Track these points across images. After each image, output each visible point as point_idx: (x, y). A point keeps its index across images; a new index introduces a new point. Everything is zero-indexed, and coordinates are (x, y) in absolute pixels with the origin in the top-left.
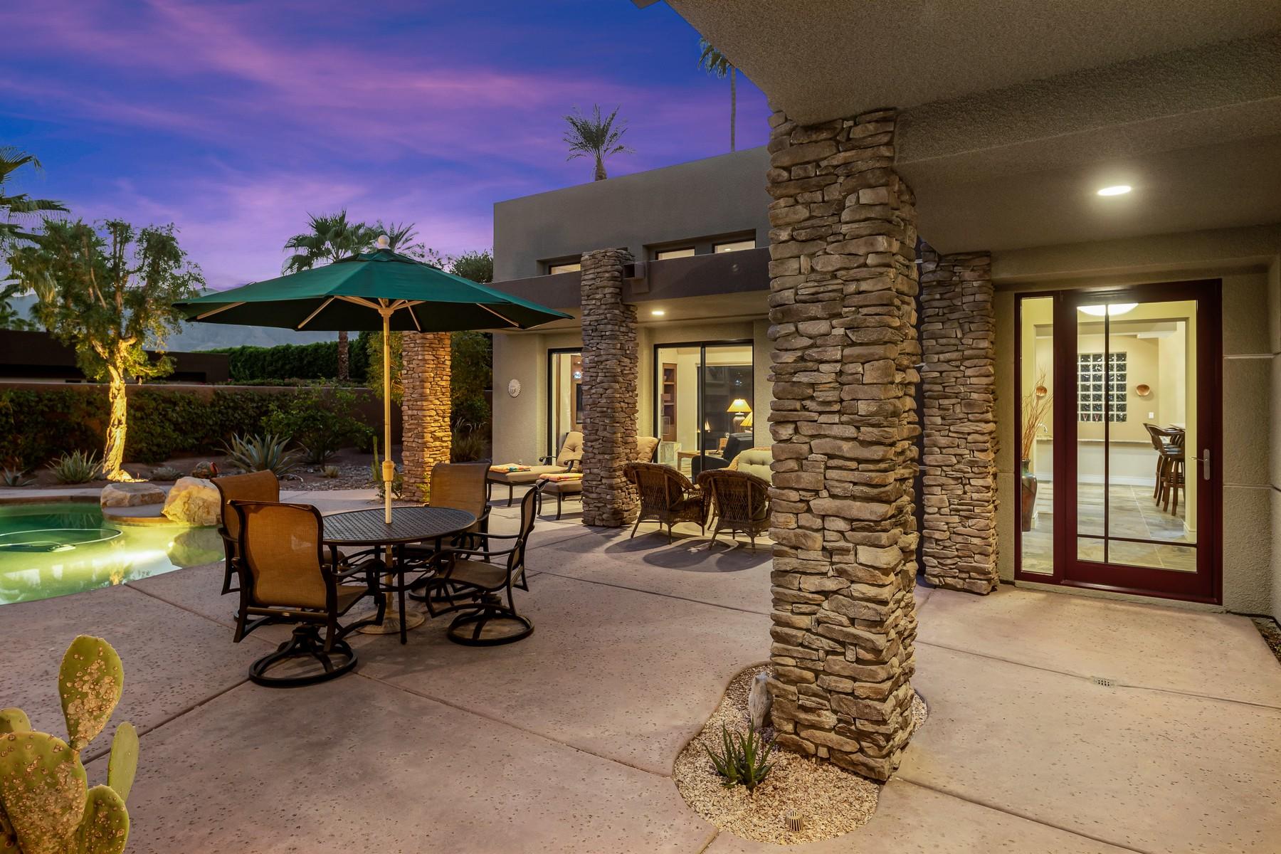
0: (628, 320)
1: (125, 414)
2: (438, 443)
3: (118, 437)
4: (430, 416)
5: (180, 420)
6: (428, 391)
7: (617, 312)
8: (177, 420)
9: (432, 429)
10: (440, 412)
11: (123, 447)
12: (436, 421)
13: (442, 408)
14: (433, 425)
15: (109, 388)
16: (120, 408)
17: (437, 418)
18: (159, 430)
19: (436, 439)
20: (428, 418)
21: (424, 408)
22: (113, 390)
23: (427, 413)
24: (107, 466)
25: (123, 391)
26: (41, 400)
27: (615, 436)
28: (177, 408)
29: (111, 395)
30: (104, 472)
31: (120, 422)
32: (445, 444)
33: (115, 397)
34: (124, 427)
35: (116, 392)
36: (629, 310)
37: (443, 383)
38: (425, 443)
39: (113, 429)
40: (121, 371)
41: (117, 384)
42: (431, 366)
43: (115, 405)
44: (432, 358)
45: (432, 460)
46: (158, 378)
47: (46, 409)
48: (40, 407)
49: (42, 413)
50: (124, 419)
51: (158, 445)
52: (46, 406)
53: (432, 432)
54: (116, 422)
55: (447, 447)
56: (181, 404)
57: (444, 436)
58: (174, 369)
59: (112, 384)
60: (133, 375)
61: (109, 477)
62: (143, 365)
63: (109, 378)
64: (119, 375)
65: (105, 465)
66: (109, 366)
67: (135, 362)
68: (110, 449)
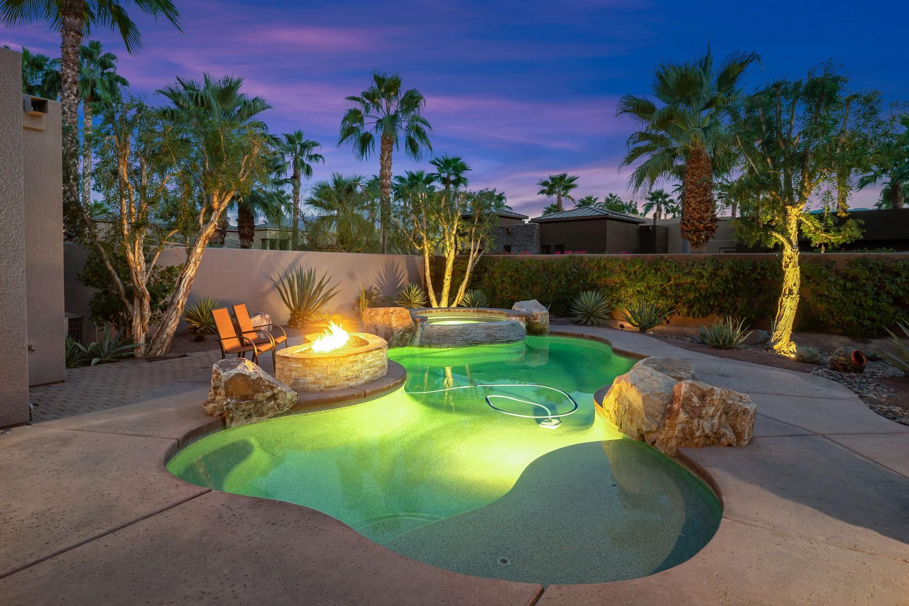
1: (798, 283)
3: (788, 307)
5: (901, 293)
8: (898, 293)
11: (792, 319)
15: (782, 257)
16: (792, 277)
18: (871, 303)
22: (785, 259)
24: (775, 335)
25: (796, 259)
26: (754, 269)
28: (898, 280)
29: (783, 264)
30: (772, 341)
31: (790, 291)
33: (787, 266)
34: (796, 297)
35: (788, 260)
39: (784, 299)
40: (794, 238)
41: (790, 253)
43: (787, 274)
46: (844, 247)
47: (759, 277)
48: (754, 275)
49: (757, 281)
50: (795, 290)
51: (872, 320)
52: (759, 274)
54: (787, 292)
56: (903, 275)
58: (863, 234)
59: (784, 253)
60: (815, 242)
61: (775, 347)
62: (827, 231)
63: (779, 248)
64: (790, 243)
65: (775, 334)
66: (775, 234)
67: (817, 229)
68: (780, 319)
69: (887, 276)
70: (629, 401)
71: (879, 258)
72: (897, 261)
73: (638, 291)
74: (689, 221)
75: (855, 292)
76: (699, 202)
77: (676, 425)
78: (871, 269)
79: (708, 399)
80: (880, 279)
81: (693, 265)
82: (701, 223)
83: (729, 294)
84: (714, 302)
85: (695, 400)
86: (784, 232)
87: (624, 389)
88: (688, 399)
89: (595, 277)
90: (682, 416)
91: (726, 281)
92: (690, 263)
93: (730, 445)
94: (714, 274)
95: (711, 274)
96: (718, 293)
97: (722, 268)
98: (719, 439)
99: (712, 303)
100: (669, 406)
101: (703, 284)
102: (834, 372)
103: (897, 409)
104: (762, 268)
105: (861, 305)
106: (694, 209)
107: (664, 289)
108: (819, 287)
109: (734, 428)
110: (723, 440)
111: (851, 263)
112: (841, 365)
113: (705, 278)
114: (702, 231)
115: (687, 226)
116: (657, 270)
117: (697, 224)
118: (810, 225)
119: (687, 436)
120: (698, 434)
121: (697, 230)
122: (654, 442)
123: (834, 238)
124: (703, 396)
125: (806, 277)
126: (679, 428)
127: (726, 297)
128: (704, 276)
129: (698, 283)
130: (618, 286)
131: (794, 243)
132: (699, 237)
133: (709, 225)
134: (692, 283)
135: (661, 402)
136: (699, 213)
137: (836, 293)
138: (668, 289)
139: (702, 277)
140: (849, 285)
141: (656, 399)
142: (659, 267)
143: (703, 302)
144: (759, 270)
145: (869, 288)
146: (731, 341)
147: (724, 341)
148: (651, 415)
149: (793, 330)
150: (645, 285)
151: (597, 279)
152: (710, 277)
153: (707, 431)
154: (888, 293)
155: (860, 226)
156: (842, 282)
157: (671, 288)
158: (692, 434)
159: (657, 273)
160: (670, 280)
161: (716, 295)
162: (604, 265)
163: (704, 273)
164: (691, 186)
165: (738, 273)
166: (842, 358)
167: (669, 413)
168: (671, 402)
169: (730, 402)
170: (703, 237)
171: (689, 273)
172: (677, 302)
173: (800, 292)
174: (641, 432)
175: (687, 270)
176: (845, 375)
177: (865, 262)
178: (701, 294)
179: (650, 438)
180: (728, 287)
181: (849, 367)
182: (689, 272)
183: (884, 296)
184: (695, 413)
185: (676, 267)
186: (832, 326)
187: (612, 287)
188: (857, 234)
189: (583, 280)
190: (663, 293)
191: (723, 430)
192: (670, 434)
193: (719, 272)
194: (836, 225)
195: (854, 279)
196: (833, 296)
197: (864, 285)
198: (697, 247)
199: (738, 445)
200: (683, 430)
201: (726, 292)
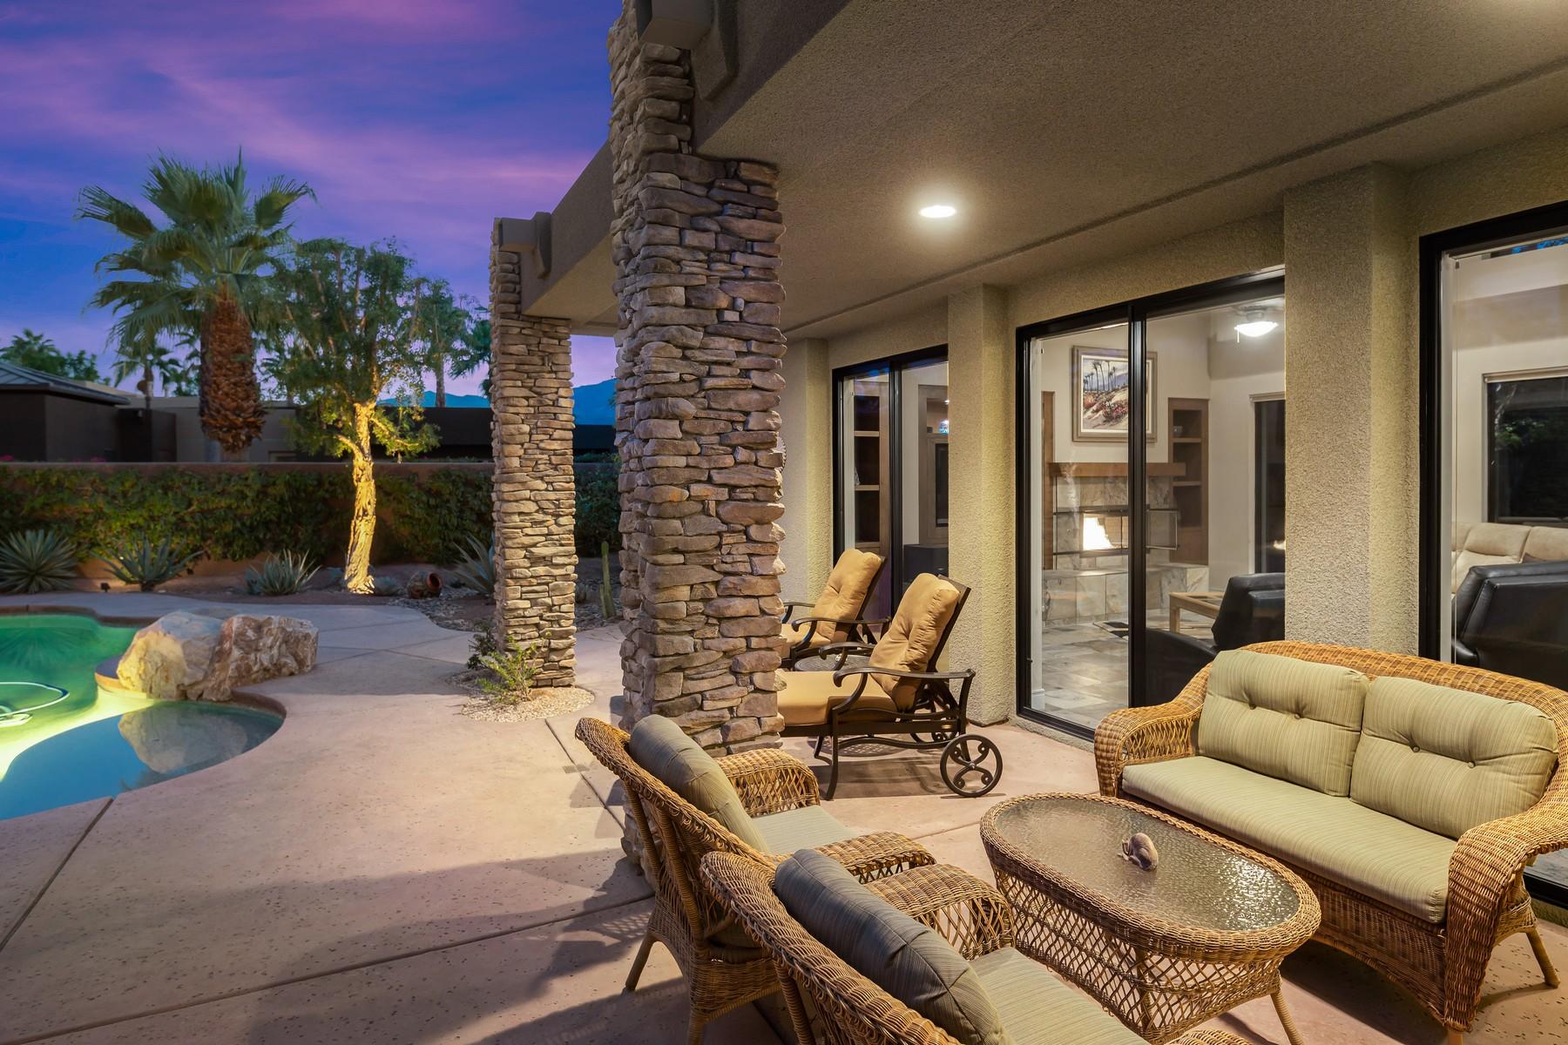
0: (730, 209)
1: (373, 501)
2: (541, 570)
3: (363, 532)
4: (520, 514)
6: (516, 462)
7: (666, 179)
8: (480, 509)
9: (527, 541)
10: (545, 505)
11: (369, 546)
12: (535, 523)
13: (552, 496)
14: (529, 531)
15: (352, 467)
16: (366, 494)
17: (540, 517)
18: (455, 521)
19: (536, 560)
20: (516, 518)
21: (506, 496)
22: (357, 471)
23: (513, 507)
25: (369, 471)
26: (320, 484)
27: (664, 595)
28: (480, 493)
29: (355, 477)
30: (346, 578)
31: (365, 511)
32: (556, 572)
33: (359, 480)
34: (372, 519)
35: (360, 473)
36: (736, 176)
37: (556, 445)
38: (509, 569)
39: (357, 522)
40: (366, 444)
41: (362, 464)
42: (522, 410)
43: (359, 490)
44: (526, 392)
45: (527, 604)
46: (421, 455)
47: (327, 496)
48: (321, 493)
49: (324, 500)
50: (371, 509)
52: (327, 491)
53: (525, 547)
54: (361, 514)
55: (566, 577)
57: (556, 555)
58: (439, 441)
59: (355, 462)
60: (391, 450)
61: (350, 585)
62: (403, 436)
63: (348, 456)
64: (362, 450)
65: (348, 569)
66: (342, 439)
67: (392, 434)
68: (353, 549)
69: (470, 489)
70: (162, 655)
71: (461, 468)
72: (478, 473)
73: (132, 526)
74: (218, 412)
75: (439, 510)
76: (235, 384)
77: (228, 666)
78: (454, 482)
79: (265, 630)
80: (463, 493)
81: (229, 480)
82: (239, 416)
83: (287, 522)
84: (265, 535)
85: (250, 633)
86: (353, 436)
87: (152, 643)
88: (241, 634)
89: (38, 503)
90: (236, 653)
91: (282, 502)
92: (224, 476)
93: (292, 674)
94: (262, 493)
95: (258, 493)
96: (271, 521)
97: (274, 484)
98: (279, 670)
99: (261, 536)
100: (217, 648)
101: (247, 509)
102: (411, 601)
103: (459, 621)
104: (331, 484)
105: (446, 525)
106: (227, 394)
107: (182, 520)
108: (400, 506)
109: (295, 656)
110: (284, 670)
111: (434, 475)
112: (418, 591)
113: (249, 500)
114: (241, 428)
115: (216, 420)
116: (166, 489)
117: (232, 417)
118: (384, 428)
119: (244, 674)
120: (255, 669)
121: (232, 427)
122: (201, 695)
123: (411, 446)
124: (259, 628)
125: (383, 492)
126: (233, 666)
127: (282, 526)
128: (247, 496)
129: (238, 507)
130: (90, 518)
131: (366, 451)
132: (236, 437)
133: (252, 419)
134: (229, 507)
135: (207, 647)
136: (234, 400)
137: (419, 512)
138: (187, 518)
139: (244, 497)
140: (432, 502)
141: (201, 643)
142: (170, 483)
143: (247, 536)
144: (327, 486)
145: (453, 505)
146: (291, 583)
147: (282, 585)
148: (195, 664)
149: (370, 562)
150: (146, 515)
151: (42, 508)
152: (257, 496)
153: (266, 663)
154: (472, 509)
155: (436, 433)
156: (424, 498)
157: (193, 518)
158: (249, 669)
159: (166, 494)
160: (190, 505)
161: (267, 524)
162: (58, 481)
163: (247, 492)
164: (220, 358)
165: (298, 490)
166: (417, 584)
167: (219, 655)
168: (221, 643)
169: (289, 630)
170: (243, 438)
171: (222, 493)
172: (204, 539)
173: (377, 513)
174: (182, 688)
175: (219, 488)
176: (421, 601)
177: (447, 474)
178: (243, 524)
179: (192, 694)
180: (284, 511)
181: (425, 593)
182: (223, 491)
183: (468, 513)
184: (250, 647)
185: (200, 483)
186: (418, 554)
187: (78, 521)
188: (434, 441)
189: (11, 512)
190: (179, 526)
191: (283, 660)
192: (222, 677)
193: (271, 490)
194: (412, 429)
195: (438, 494)
196: (416, 516)
197: (448, 501)
198: (234, 452)
199: (301, 672)
200: (238, 668)
201: (282, 519)
